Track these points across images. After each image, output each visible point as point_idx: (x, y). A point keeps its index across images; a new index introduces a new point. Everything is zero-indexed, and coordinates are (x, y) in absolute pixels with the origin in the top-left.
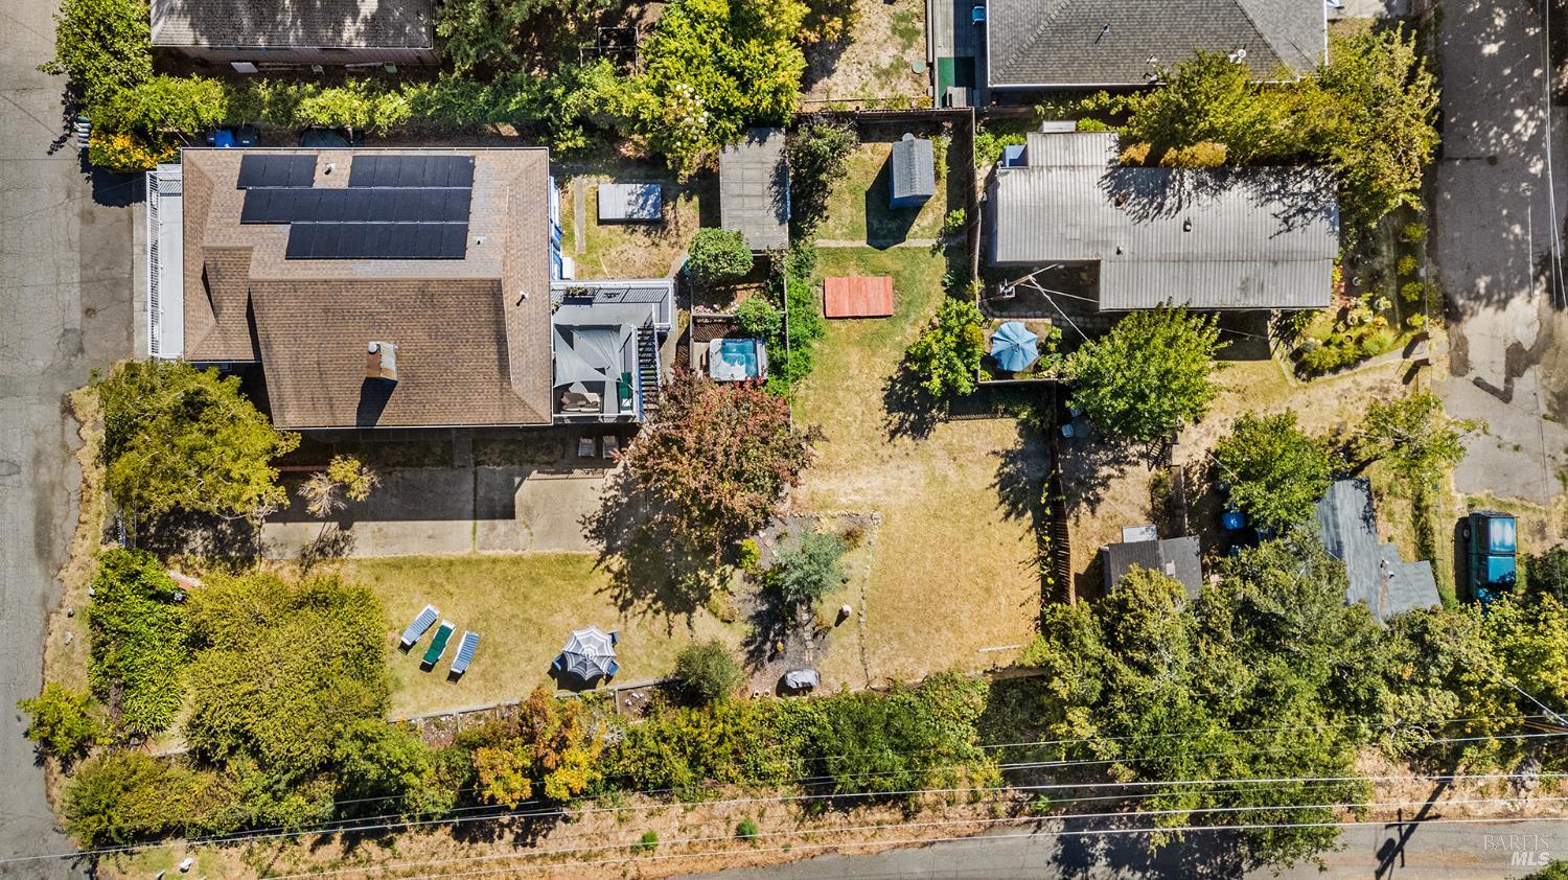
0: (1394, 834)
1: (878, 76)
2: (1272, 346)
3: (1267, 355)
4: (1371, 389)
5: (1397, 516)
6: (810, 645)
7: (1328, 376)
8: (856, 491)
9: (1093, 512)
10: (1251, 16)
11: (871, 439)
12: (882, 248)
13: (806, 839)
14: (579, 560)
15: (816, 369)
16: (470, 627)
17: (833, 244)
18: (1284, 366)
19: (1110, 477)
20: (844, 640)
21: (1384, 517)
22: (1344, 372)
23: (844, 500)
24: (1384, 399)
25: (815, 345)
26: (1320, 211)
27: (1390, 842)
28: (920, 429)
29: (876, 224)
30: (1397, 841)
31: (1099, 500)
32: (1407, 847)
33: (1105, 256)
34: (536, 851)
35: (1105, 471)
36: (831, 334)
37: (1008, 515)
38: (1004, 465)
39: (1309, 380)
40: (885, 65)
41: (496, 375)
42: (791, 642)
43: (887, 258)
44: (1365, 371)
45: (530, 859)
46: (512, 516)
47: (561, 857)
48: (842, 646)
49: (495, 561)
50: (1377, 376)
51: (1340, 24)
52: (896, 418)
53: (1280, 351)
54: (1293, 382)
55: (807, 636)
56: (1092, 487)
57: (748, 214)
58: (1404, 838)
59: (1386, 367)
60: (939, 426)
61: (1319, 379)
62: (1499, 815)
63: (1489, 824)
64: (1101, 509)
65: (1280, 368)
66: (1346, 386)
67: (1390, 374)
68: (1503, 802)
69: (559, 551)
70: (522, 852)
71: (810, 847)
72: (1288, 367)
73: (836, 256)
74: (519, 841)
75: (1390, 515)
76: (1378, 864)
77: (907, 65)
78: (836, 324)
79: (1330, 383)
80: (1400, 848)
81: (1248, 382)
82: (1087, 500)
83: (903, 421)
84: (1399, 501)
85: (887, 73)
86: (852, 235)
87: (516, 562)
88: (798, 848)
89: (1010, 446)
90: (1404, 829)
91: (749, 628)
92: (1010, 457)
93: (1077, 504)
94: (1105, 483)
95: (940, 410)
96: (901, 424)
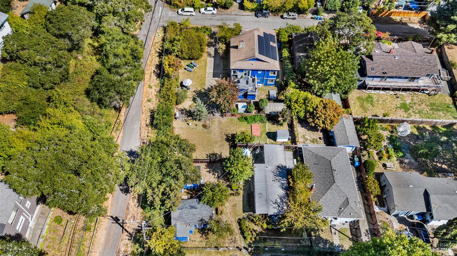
0: (121, 221)
1: (303, 135)
2: (246, 213)
3: (244, 212)
4: (235, 238)
5: (201, 243)
6: (184, 119)
7: (239, 227)
8: (215, 129)
9: (207, 172)
10: (325, 194)
11: (226, 131)
12: (266, 134)
13: (146, 110)
14: (205, 86)
15: (240, 122)
16: (193, 71)
17: (267, 126)
18: (241, 216)
19: (215, 175)
20: (184, 125)
21: (201, 240)
22: (240, 231)
23: (213, 126)
24: (232, 241)
25: (246, 123)
26: (279, 210)
27: (119, 220)
28: (228, 140)
29: (272, 133)
30: (119, 222)
31: (210, 173)
32: (117, 224)
33: (266, 164)
34: (152, 73)
35: (216, 174)
36: (248, 125)
37: (207, 155)
38: (218, 154)
39: (238, 222)
40: (306, 137)
41: (239, 60)
42: (184, 116)
43: (264, 135)
44: (240, 237)
45: (151, 72)
46: (213, 77)
47: (151, 76)
48: (182, 124)
49: (205, 75)
50: (238, 240)
51: (331, 234)
52: (230, 136)
53: (245, 215)
54: (237, 218)
55: (185, 118)
56: (213, 171)
57: (271, 107)
58: (119, 224)
59: (241, 242)
60: (228, 143)
61: (238, 225)
62: (120, 249)
63: (118, 246)
64: (208, 173)
65: (241, 215)
66: (236, 231)
67: (239, 243)
68: (123, 251)
69: (206, 83)
70: (153, 72)
71: (144, 110)
72: (241, 217)
73: (265, 126)
74: (154, 71)
75: (201, 241)
76: (114, 217)
77: (306, 141)
78: (250, 127)
79: (237, 227)
80: (117, 223)
81: (237, 207)
82: (210, 170)
83: (230, 137)
84: (205, 244)
85: (304, 137)
86: (269, 129)
87: (205, 77)
88: (144, 109)
89: (223, 156)
90: (122, 224)
91: (188, 109)
92: (220, 156)
93: (209, 169)
94: (213, 174)
95: (231, 144)
96: (229, 136)
